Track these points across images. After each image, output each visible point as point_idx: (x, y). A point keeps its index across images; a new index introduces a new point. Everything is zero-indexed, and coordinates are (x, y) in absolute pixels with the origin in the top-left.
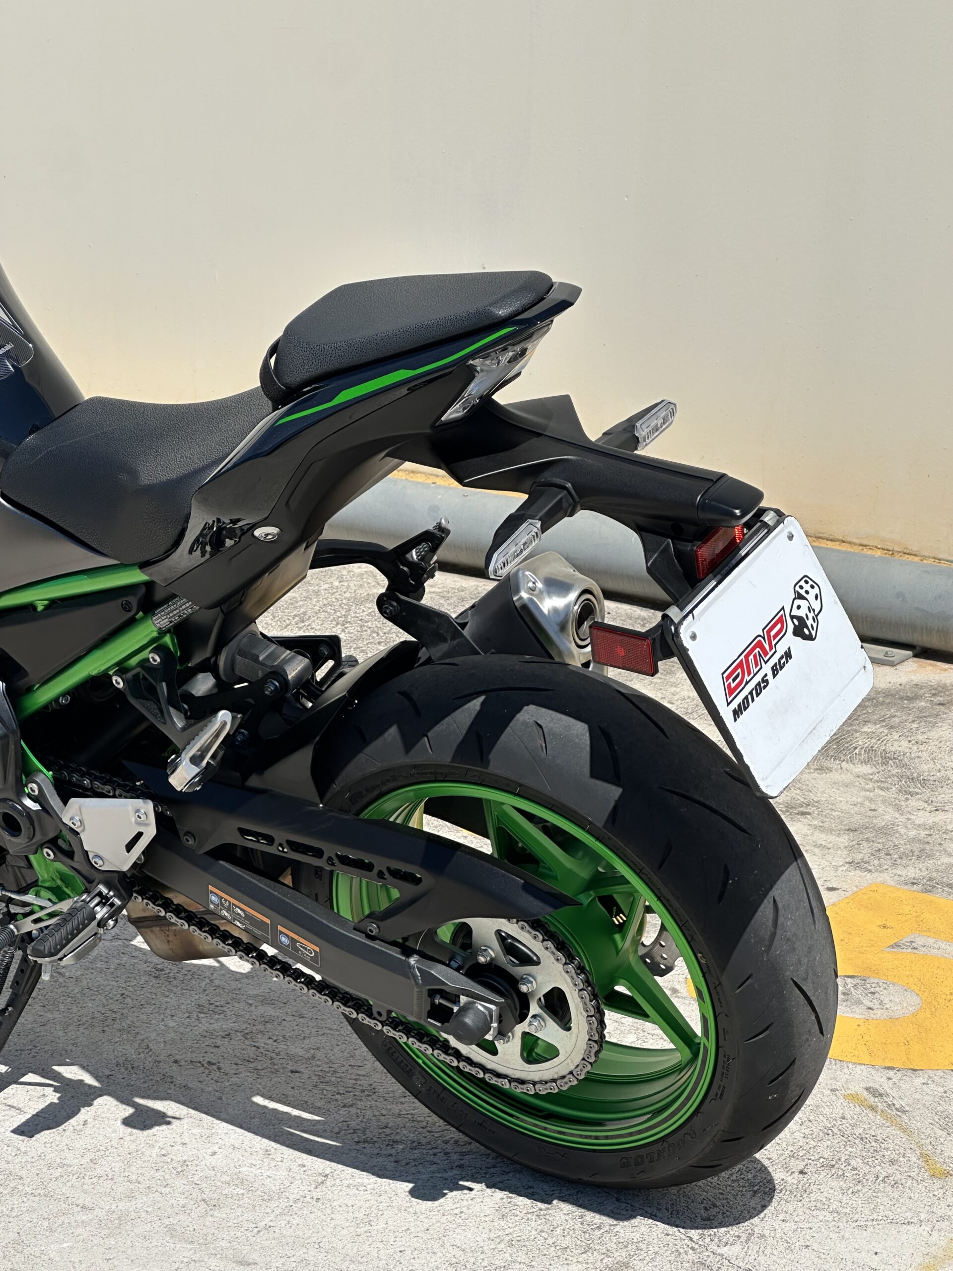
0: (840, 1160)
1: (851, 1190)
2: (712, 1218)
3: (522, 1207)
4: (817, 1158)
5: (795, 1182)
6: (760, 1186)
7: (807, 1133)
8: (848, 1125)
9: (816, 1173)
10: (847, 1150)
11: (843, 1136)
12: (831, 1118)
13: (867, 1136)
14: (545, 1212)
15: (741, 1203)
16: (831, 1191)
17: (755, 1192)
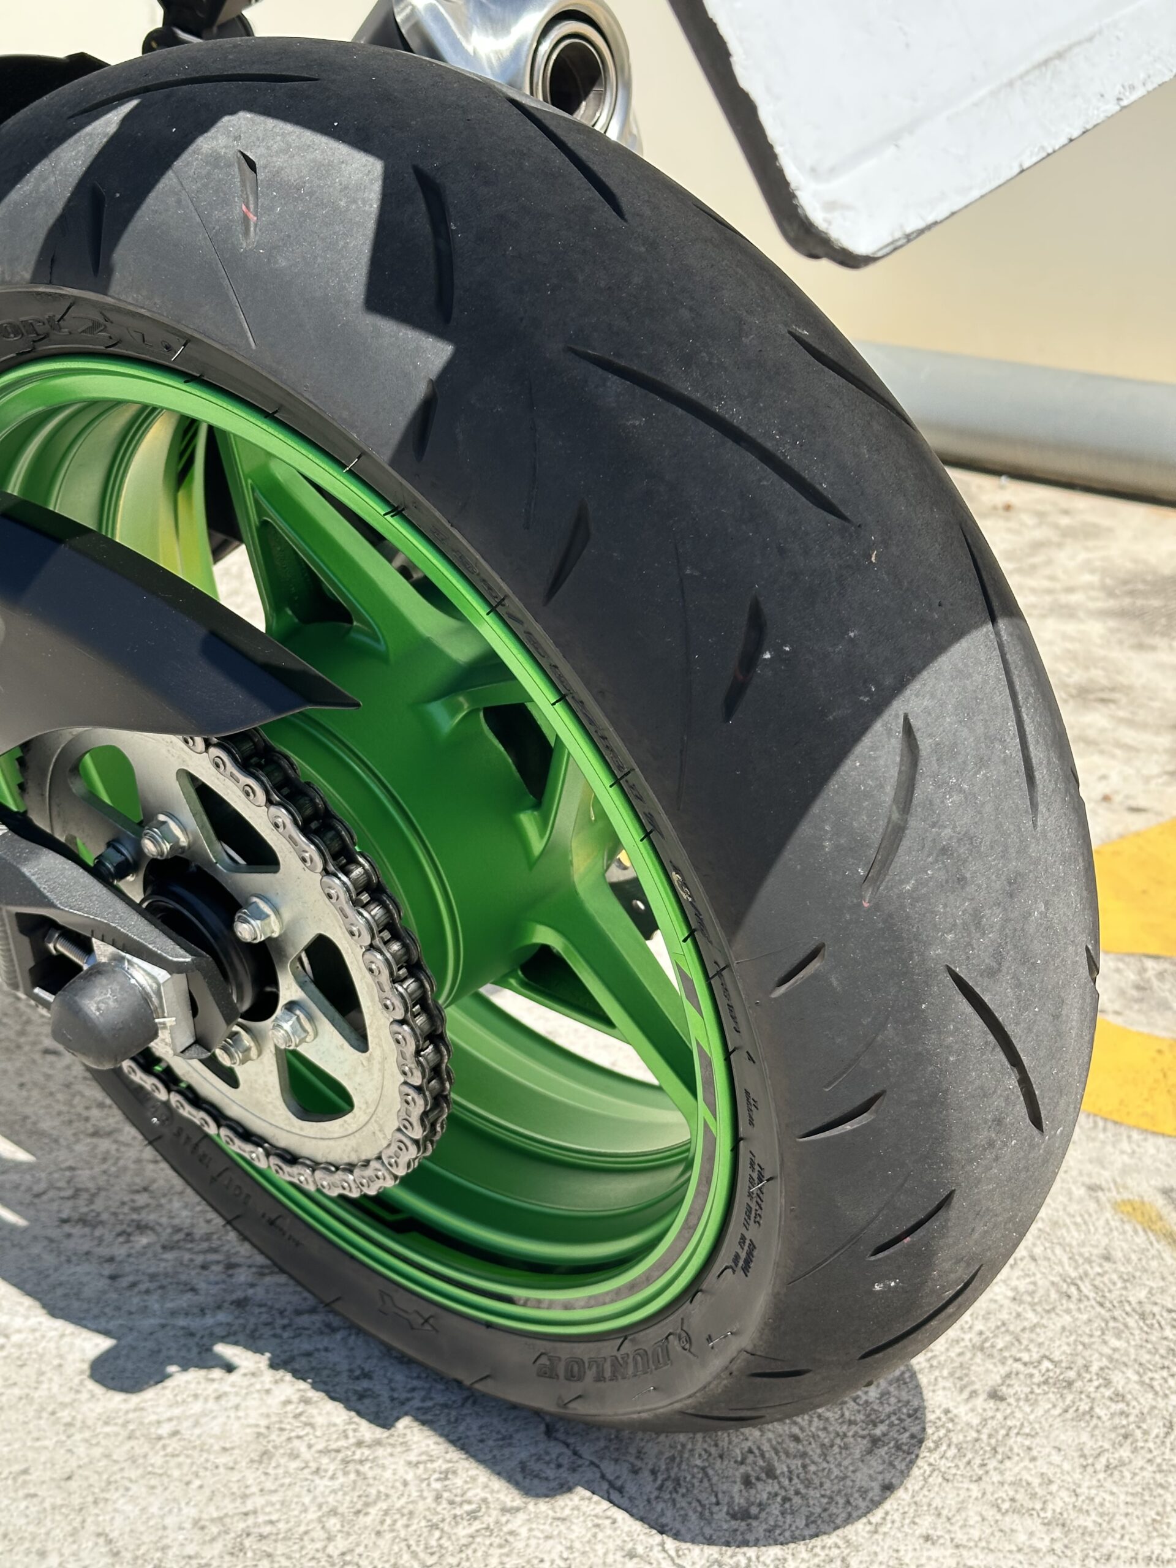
0: (1087, 1367)
1: (1103, 1460)
2: (754, 1510)
3: (318, 1433)
4: (1036, 1356)
5: (975, 1421)
6: (891, 1425)
7: (1022, 1288)
8: (1115, 1277)
9: (1027, 1400)
10: (1105, 1342)
11: (1101, 1305)
12: (1081, 1255)
13: (1156, 1309)
14: (367, 1452)
15: (836, 1472)
16: (1056, 1458)
17: (875, 1441)
